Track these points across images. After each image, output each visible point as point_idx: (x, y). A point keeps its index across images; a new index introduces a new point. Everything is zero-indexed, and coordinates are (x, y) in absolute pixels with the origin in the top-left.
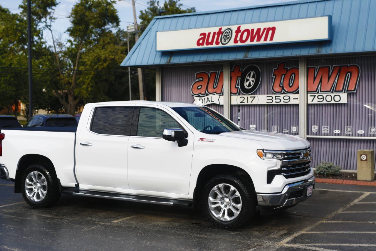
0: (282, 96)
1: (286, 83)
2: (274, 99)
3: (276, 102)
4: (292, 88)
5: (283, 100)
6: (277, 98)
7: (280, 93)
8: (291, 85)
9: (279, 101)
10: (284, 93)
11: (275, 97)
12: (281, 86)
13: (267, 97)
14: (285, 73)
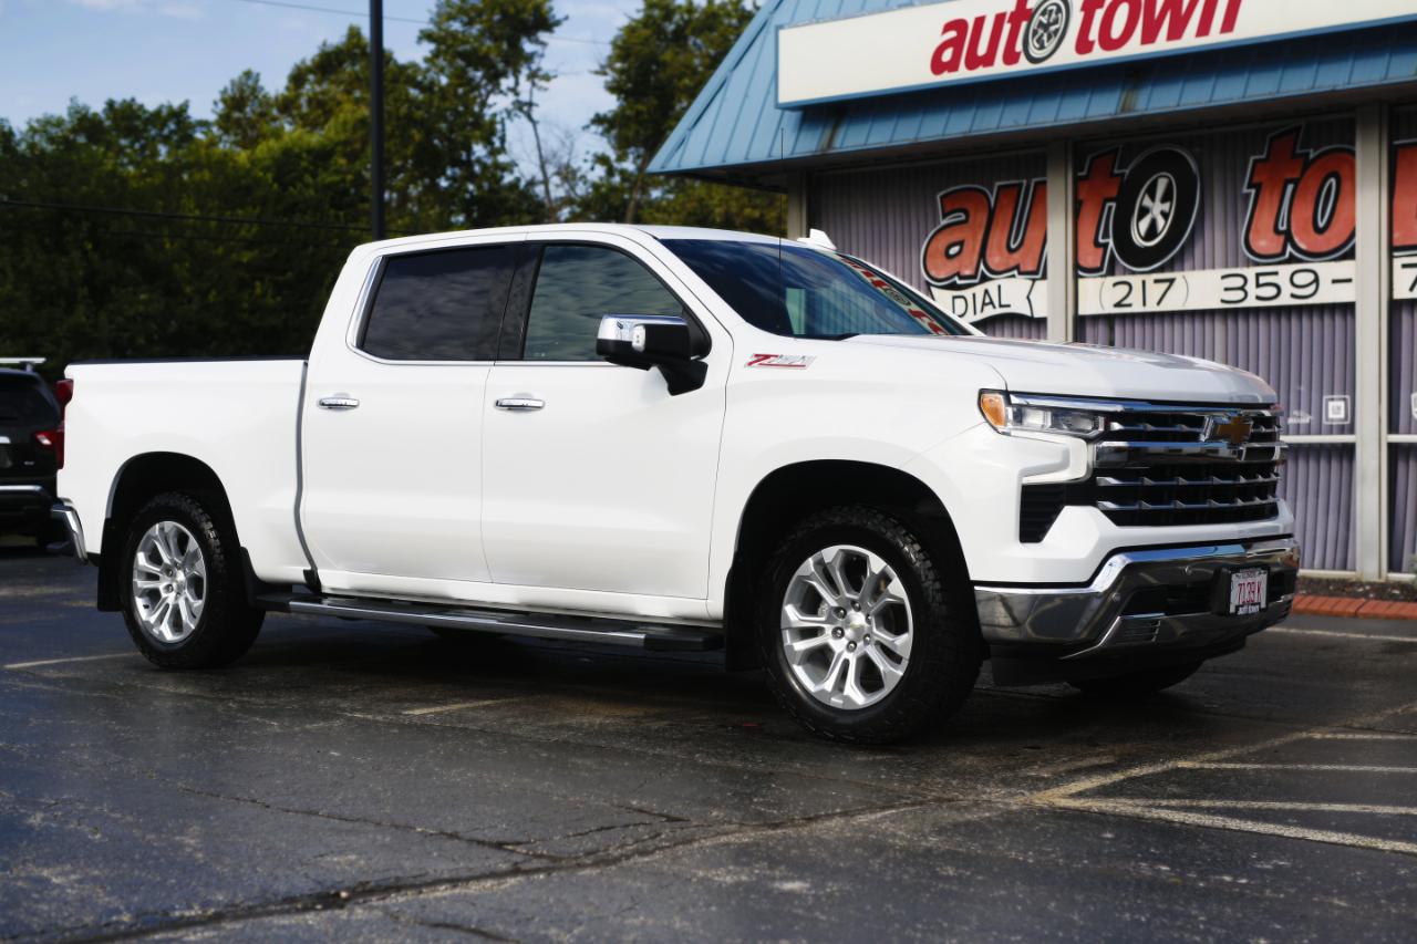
0: (1285, 271)
1: (1303, 213)
2: (1251, 286)
3: (1258, 298)
4: (1327, 234)
5: (1287, 289)
6: (1263, 280)
7: (1279, 258)
8: (1321, 224)
9: (1271, 291)
10: (1292, 260)
11: (1258, 275)
12: (1283, 228)
13: (1223, 277)
14: (1296, 175)
